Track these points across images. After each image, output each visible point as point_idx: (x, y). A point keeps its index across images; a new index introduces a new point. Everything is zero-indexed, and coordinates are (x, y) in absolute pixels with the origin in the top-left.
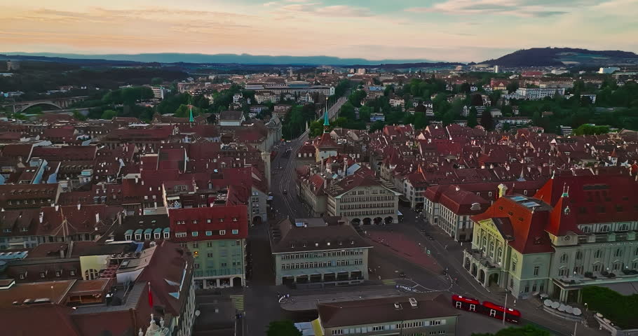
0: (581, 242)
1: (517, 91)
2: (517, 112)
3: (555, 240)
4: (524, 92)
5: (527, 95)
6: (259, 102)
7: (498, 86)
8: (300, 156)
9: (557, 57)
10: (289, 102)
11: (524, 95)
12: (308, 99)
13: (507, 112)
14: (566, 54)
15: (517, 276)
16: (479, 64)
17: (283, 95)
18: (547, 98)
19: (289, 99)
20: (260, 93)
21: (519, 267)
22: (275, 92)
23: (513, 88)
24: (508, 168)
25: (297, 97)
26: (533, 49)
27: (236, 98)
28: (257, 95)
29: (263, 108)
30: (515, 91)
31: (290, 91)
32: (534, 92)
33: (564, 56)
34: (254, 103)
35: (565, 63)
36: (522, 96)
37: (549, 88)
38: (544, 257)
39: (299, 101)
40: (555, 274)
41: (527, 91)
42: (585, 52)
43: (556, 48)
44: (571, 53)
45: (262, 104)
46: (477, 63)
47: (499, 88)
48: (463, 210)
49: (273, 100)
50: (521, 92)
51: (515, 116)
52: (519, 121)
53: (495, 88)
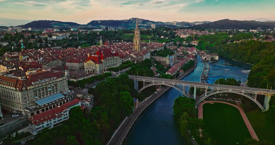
0: (106, 61)
1: (53, 37)
2: (56, 44)
3: (103, 61)
4: (55, 37)
5: (57, 38)
7: (45, 35)
8: (11, 60)
9: (51, 24)
11: (55, 38)
13: (53, 45)
14: (54, 23)
15: (98, 69)
16: (15, 27)
18: (64, 39)
21: (98, 67)
23: (51, 36)
24: (80, 54)
26: (39, 21)
32: (59, 37)
33: (53, 24)
35: (54, 26)
37: (63, 35)
38: (101, 64)
40: (104, 68)
42: (60, 22)
43: (49, 21)
44: (56, 23)
46: (14, 26)
47: (45, 36)
48: (79, 62)
50: (54, 37)
51: (56, 46)
52: (58, 48)
53: (44, 36)
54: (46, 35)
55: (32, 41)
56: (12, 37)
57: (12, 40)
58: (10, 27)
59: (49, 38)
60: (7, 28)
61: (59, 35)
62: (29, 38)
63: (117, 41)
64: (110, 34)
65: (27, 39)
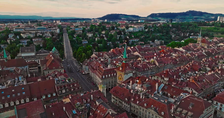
2: (133, 37)
5: (133, 30)
6: (24, 37)
10: (40, 37)
12: (48, 35)
13: (130, 37)
17: (36, 33)
19: (39, 35)
20: (24, 33)
22: (32, 32)
25: (43, 34)
27: (11, 36)
28: (22, 34)
29: (28, 40)
30: (128, 28)
31: (39, 31)
32: (135, 29)
34: (21, 38)
36: (131, 31)
39: (44, 36)
41: (133, 29)
43: (118, 14)
45: (26, 38)
46: (95, 19)
49: (32, 36)
50: (131, 29)
51: (133, 38)
52: (135, 40)
53: (122, 28)
54: (124, 26)
55: (113, 33)
56: (96, 29)
57: (96, 31)
58: (93, 19)
59: (126, 29)
60: (90, 19)
61: (135, 27)
62: (110, 30)
63: (192, 34)
64: (183, 26)
65: (108, 30)
